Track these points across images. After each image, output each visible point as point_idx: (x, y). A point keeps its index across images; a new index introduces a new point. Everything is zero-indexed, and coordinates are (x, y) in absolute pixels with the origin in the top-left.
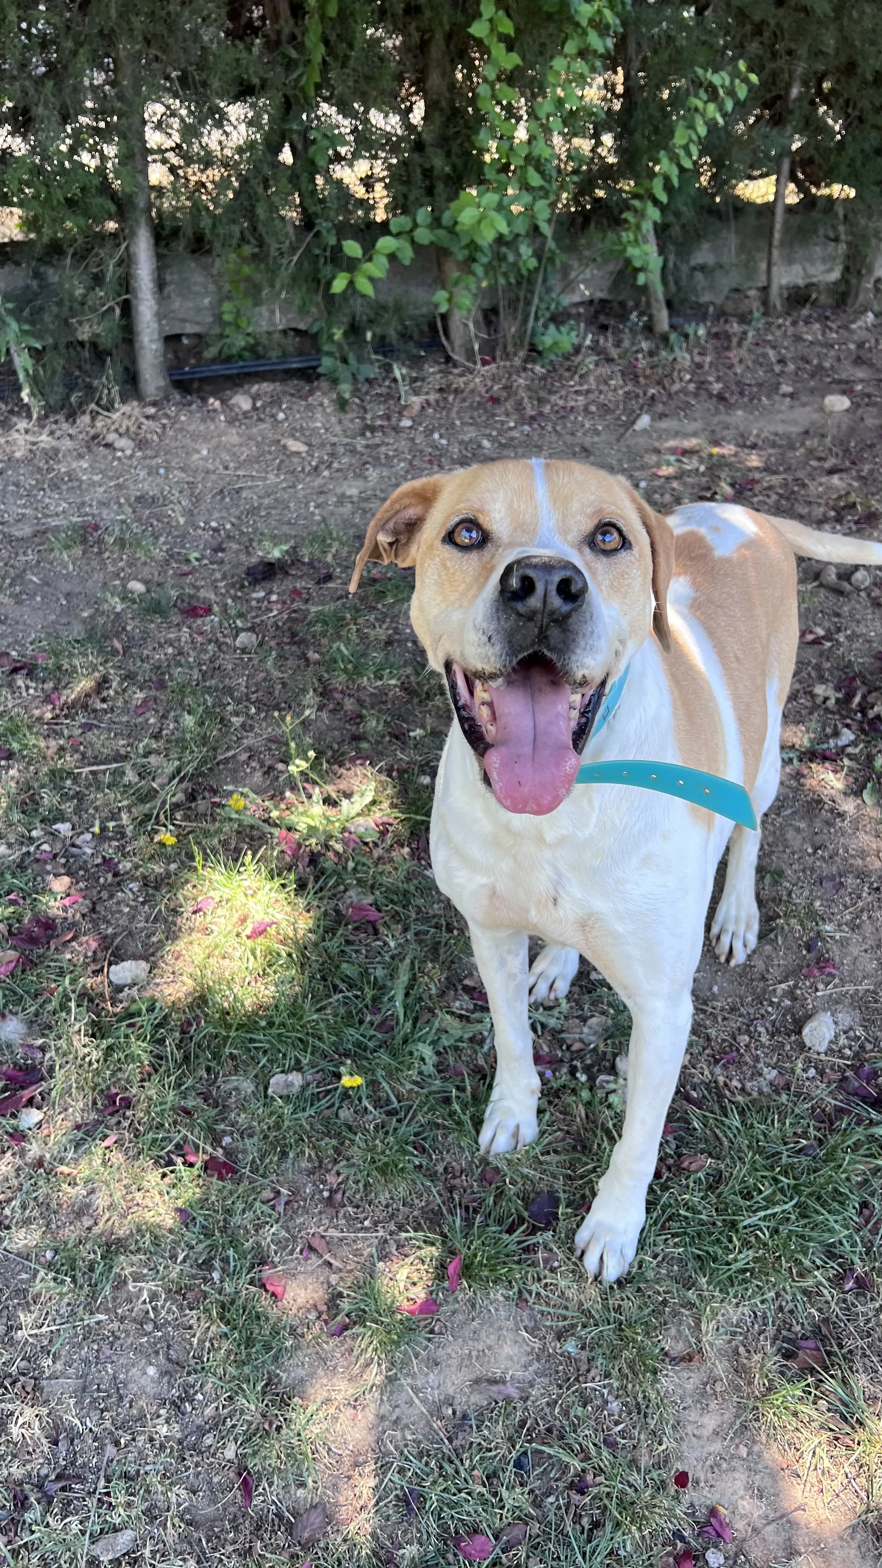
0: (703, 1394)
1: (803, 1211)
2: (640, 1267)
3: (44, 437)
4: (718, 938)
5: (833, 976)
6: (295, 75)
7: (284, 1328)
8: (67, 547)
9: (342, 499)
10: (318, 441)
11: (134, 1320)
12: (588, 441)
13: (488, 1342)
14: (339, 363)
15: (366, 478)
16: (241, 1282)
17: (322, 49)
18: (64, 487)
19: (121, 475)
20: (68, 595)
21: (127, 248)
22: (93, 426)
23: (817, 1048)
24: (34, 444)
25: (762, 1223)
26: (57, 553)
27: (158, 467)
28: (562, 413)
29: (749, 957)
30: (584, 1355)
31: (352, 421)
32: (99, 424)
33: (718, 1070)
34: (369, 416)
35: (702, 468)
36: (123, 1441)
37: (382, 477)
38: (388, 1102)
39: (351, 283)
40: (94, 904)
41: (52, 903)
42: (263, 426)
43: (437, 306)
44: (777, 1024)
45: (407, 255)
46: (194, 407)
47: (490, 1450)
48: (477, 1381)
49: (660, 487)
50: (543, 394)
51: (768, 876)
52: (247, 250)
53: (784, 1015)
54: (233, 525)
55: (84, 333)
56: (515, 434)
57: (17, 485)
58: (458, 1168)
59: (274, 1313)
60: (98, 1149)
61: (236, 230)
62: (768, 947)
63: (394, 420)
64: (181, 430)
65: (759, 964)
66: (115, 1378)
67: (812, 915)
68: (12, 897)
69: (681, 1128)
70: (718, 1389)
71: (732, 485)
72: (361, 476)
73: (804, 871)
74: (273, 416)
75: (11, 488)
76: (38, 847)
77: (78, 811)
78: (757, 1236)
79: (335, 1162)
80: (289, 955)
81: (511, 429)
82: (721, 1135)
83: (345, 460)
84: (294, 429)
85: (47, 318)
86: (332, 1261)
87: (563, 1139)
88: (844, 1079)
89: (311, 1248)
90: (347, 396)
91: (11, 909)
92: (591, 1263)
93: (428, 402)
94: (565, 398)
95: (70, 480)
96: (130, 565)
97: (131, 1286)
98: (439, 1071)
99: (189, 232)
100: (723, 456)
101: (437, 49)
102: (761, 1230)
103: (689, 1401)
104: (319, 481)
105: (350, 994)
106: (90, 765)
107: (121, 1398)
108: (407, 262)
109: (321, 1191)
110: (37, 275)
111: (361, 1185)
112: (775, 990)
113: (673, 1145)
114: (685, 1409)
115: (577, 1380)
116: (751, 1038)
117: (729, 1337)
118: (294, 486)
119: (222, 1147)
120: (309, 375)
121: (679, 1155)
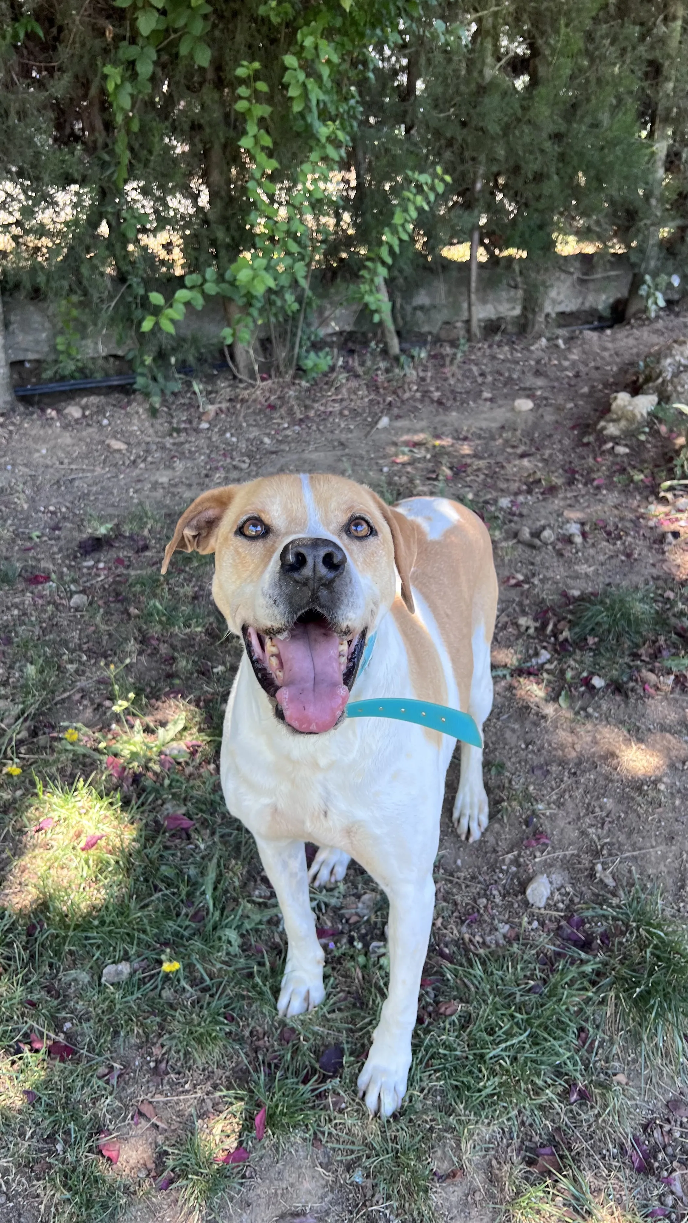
0: (466, 1204)
1: (535, 1040)
2: (411, 1101)
4: (459, 821)
5: (546, 845)
6: (108, 173)
7: (118, 1190)
9: (155, 486)
10: (135, 440)
12: (343, 437)
13: (291, 1180)
14: (150, 382)
15: (174, 469)
16: (81, 1150)
17: (128, 154)
23: (538, 904)
25: (503, 1054)
27: (6, 464)
28: (323, 416)
29: (483, 834)
30: (369, 1182)
31: (162, 424)
33: (464, 929)
34: (175, 421)
35: (429, 456)
37: (186, 468)
38: (202, 980)
39: (157, 324)
42: (90, 430)
43: (225, 338)
44: (507, 887)
45: (199, 302)
46: (35, 416)
48: (282, 1216)
49: (399, 471)
50: (308, 402)
51: (494, 769)
52: (75, 298)
53: (512, 880)
54: (67, 508)
56: (288, 432)
58: (261, 1031)
59: (110, 1175)
61: (65, 284)
62: (497, 826)
63: (195, 424)
64: (25, 434)
65: (491, 839)
67: (528, 797)
69: (437, 981)
70: (477, 1199)
71: (451, 468)
72: (170, 467)
73: (520, 762)
74: (99, 422)
78: (500, 1065)
79: (160, 1036)
80: (117, 862)
81: (285, 429)
82: (468, 983)
83: (157, 455)
84: (116, 432)
86: (159, 1123)
87: (345, 999)
88: (560, 928)
89: (141, 1114)
90: (157, 406)
92: (371, 1102)
93: (221, 410)
94: (325, 405)
98: (244, 951)
99: (28, 286)
100: (443, 447)
101: (216, 154)
102: (503, 1059)
103: (455, 1212)
104: (137, 472)
105: (168, 892)
108: (199, 308)
109: (149, 1062)
111: (181, 1054)
112: (504, 860)
113: (432, 996)
114: (451, 1219)
115: (364, 1205)
116: (488, 900)
117: (484, 1153)
118: (116, 476)
119: (63, 1032)
120: (127, 390)
121: (437, 1003)
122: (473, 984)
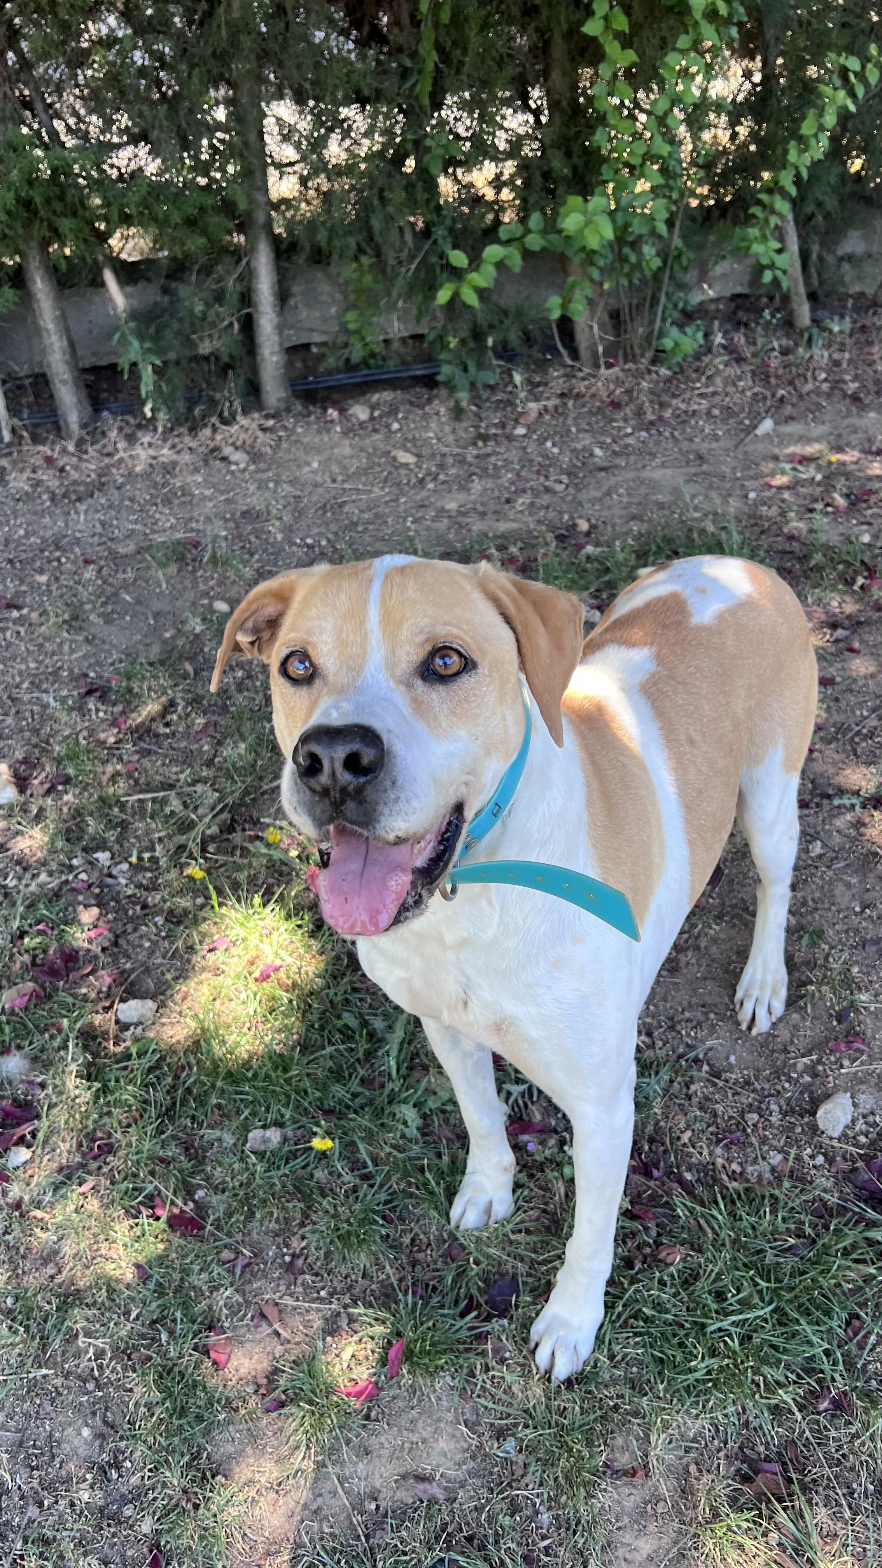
0: (643, 1514)
1: (781, 1318)
2: (595, 1366)
3: (165, 451)
4: (742, 1004)
5: (862, 1052)
6: (408, 85)
7: (219, 1402)
8: (162, 565)
9: (441, 512)
10: (429, 451)
11: (79, 1377)
12: (704, 447)
13: (424, 1434)
14: (459, 371)
15: (469, 490)
16: (186, 1346)
17: (435, 57)
18: (176, 502)
19: (232, 489)
20: (157, 615)
21: (248, 263)
22: (213, 439)
23: (830, 1133)
24: (154, 458)
25: (733, 1329)
26: (152, 572)
27: (269, 480)
28: (684, 417)
29: (774, 1024)
30: (521, 1458)
31: (466, 430)
32: (218, 437)
33: (719, 1151)
34: (483, 425)
35: (819, 477)
36: (46, 1503)
37: (485, 490)
38: (365, 1166)
39: (456, 294)
40: (117, 937)
41: (78, 935)
42: (376, 437)
43: (550, 310)
44: (793, 1102)
45: (516, 261)
46: (312, 418)
47: (405, 1554)
48: (404, 1477)
49: (770, 498)
50: (665, 398)
51: (807, 936)
52: (365, 260)
53: (802, 1093)
54: (329, 541)
55: (205, 348)
56: (630, 441)
57: (132, 500)
58: (425, 1240)
59: (215, 1382)
60: (75, 1193)
61: (352, 242)
62: (795, 1016)
63: (508, 430)
64: (296, 442)
65: (784, 1034)
66: (51, 1436)
67: (848, 982)
68: (41, 927)
69: (664, 1215)
70: (660, 1511)
71: (847, 496)
72: (464, 488)
73: (847, 932)
74: (388, 426)
75: (127, 503)
76: (76, 876)
77: (119, 841)
78: (725, 1343)
79: (302, 1225)
80: (291, 1001)
81: (627, 435)
82: (705, 1225)
83: (453, 471)
84: (406, 439)
85: (168, 334)
86: (281, 1331)
87: (538, 1219)
88: (854, 1170)
89: (263, 1316)
90: (464, 404)
91: (38, 940)
92: (542, 1357)
93: (546, 409)
94: (688, 402)
95: (183, 495)
96: (220, 583)
97: (81, 1341)
98: (424, 1135)
99: (307, 246)
100: (844, 464)
101: (559, 49)
102: (730, 1336)
103: (626, 1520)
104: (424, 493)
105: (341, 1047)
106: (140, 792)
107: (53, 1457)
108: (517, 270)
109: (284, 1255)
110: (165, 291)
111: (322, 1252)
112: (795, 1064)
113: (654, 1233)
114: (619, 1529)
115: (509, 1485)
116: (761, 1116)
117: (681, 1453)
118: (396, 500)
119: (194, 1201)
120: (430, 382)
121: (658, 1244)
122: (713, 1229)
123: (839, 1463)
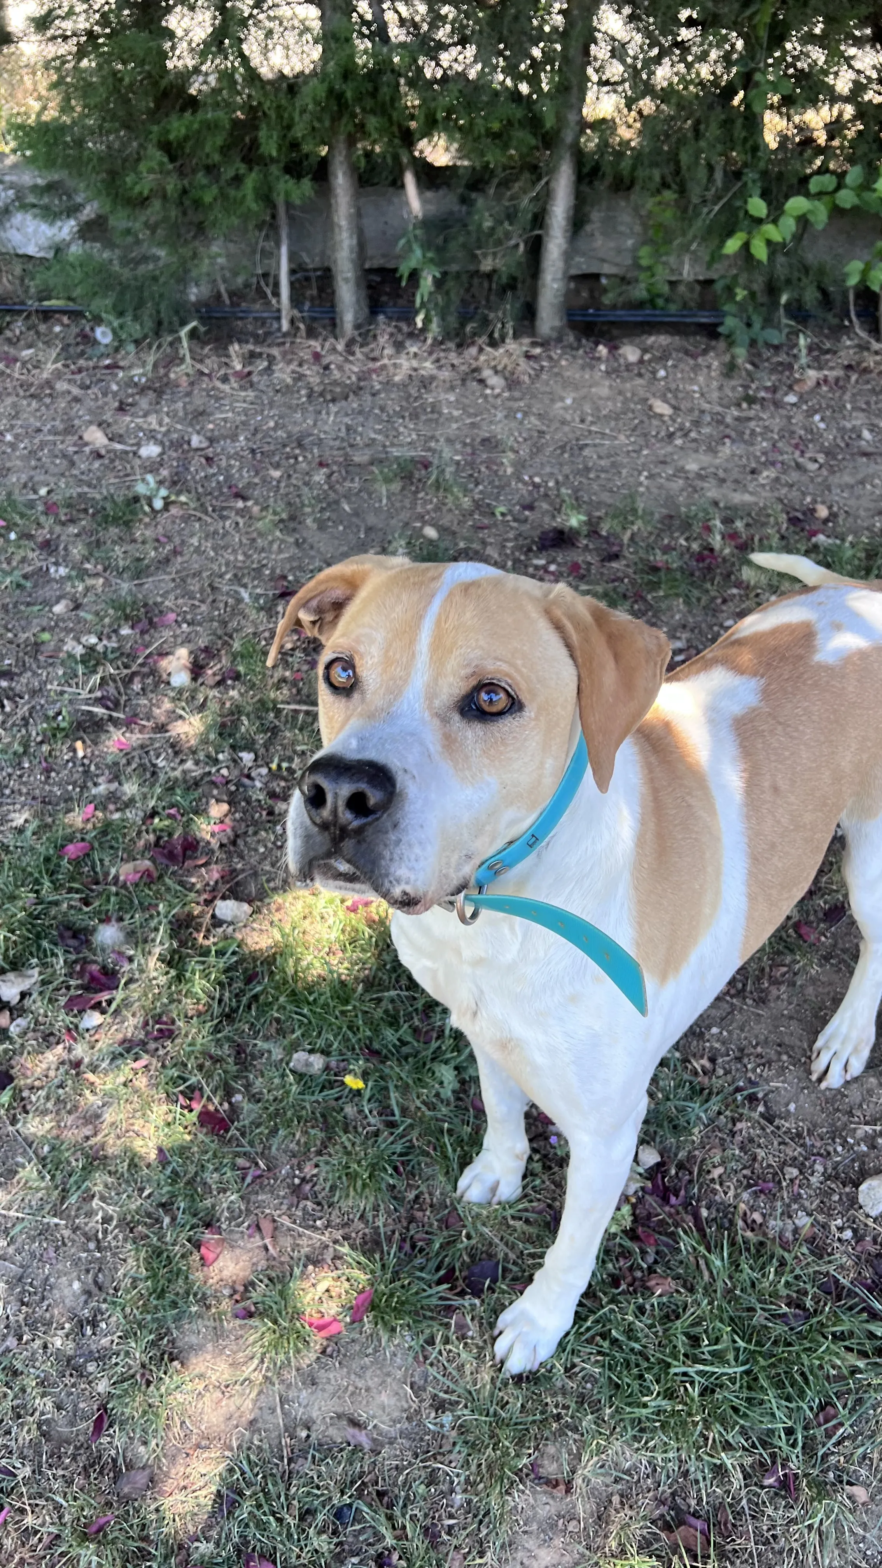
0: (553, 1526)
1: (751, 1381)
2: (550, 1371)
3: (428, 364)
7: (195, 1295)
8: (387, 480)
9: (680, 472)
10: (689, 405)
11: (85, 1234)
13: (370, 1383)
14: (742, 325)
15: (716, 453)
16: (182, 1235)
18: (424, 418)
19: (481, 414)
20: (369, 530)
21: (547, 183)
22: (476, 359)
23: (867, 1210)
24: (415, 370)
25: (697, 1378)
26: (377, 486)
27: (518, 410)
29: (847, 1083)
31: (734, 389)
32: (482, 358)
33: (745, 1196)
34: (753, 386)
36: (25, 1338)
37: (733, 455)
39: (746, 246)
40: (237, 836)
41: (204, 826)
42: (639, 381)
43: (848, 275)
44: (840, 1168)
45: (821, 218)
46: (581, 352)
47: (318, 1488)
48: (339, 1416)
52: (667, 195)
53: (853, 1160)
54: (557, 483)
55: (487, 265)
57: (382, 409)
58: (428, 1200)
59: (197, 1276)
60: (128, 1068)
61: (657, 174)
62: (872, 1080)
63: (778, 396)
64: (557, 374)
65: (855, 1095)
66: (47, 1279)
68: (172, 811)
69: (667, 1245)
70: (570, 1529)
72: (712, 450)
74: (654, 372)
75: (377, 411)
76: (218, 771)
77: (266, 746)
78: (686, 1389)
79: (319, 1153)
82: (703, 1266)
83: (706, 430)
84: (669, 389)
85: (453, 246)
86: (270, 1247)
87: (540, 1213)
89: (258, 1228)
90: (740, 361)
91: (166, 823)
92: (501, 1346)
93: (826, 381)
95: (432, 412)
96: (437, 509)
97: (96, 1203)
98: (459, 1099)
103: (535, 1527)
104: (669, 449)
106: (299, 702)
107: (43, 1299)
108: (820, 227)
109: (295, 1176)
111: (329, 1184)
112: (855, 1129)
113: (650, 1259)
114: (525, 1532)
115: (434, 1456)
116: (801, 1173)
117: (609, 1480)
118: (638, 452)
119: (230, 1103)
120: (711, 332)
121: (651, 1270)
122: (711, 1273)
123: (766, 1543)
